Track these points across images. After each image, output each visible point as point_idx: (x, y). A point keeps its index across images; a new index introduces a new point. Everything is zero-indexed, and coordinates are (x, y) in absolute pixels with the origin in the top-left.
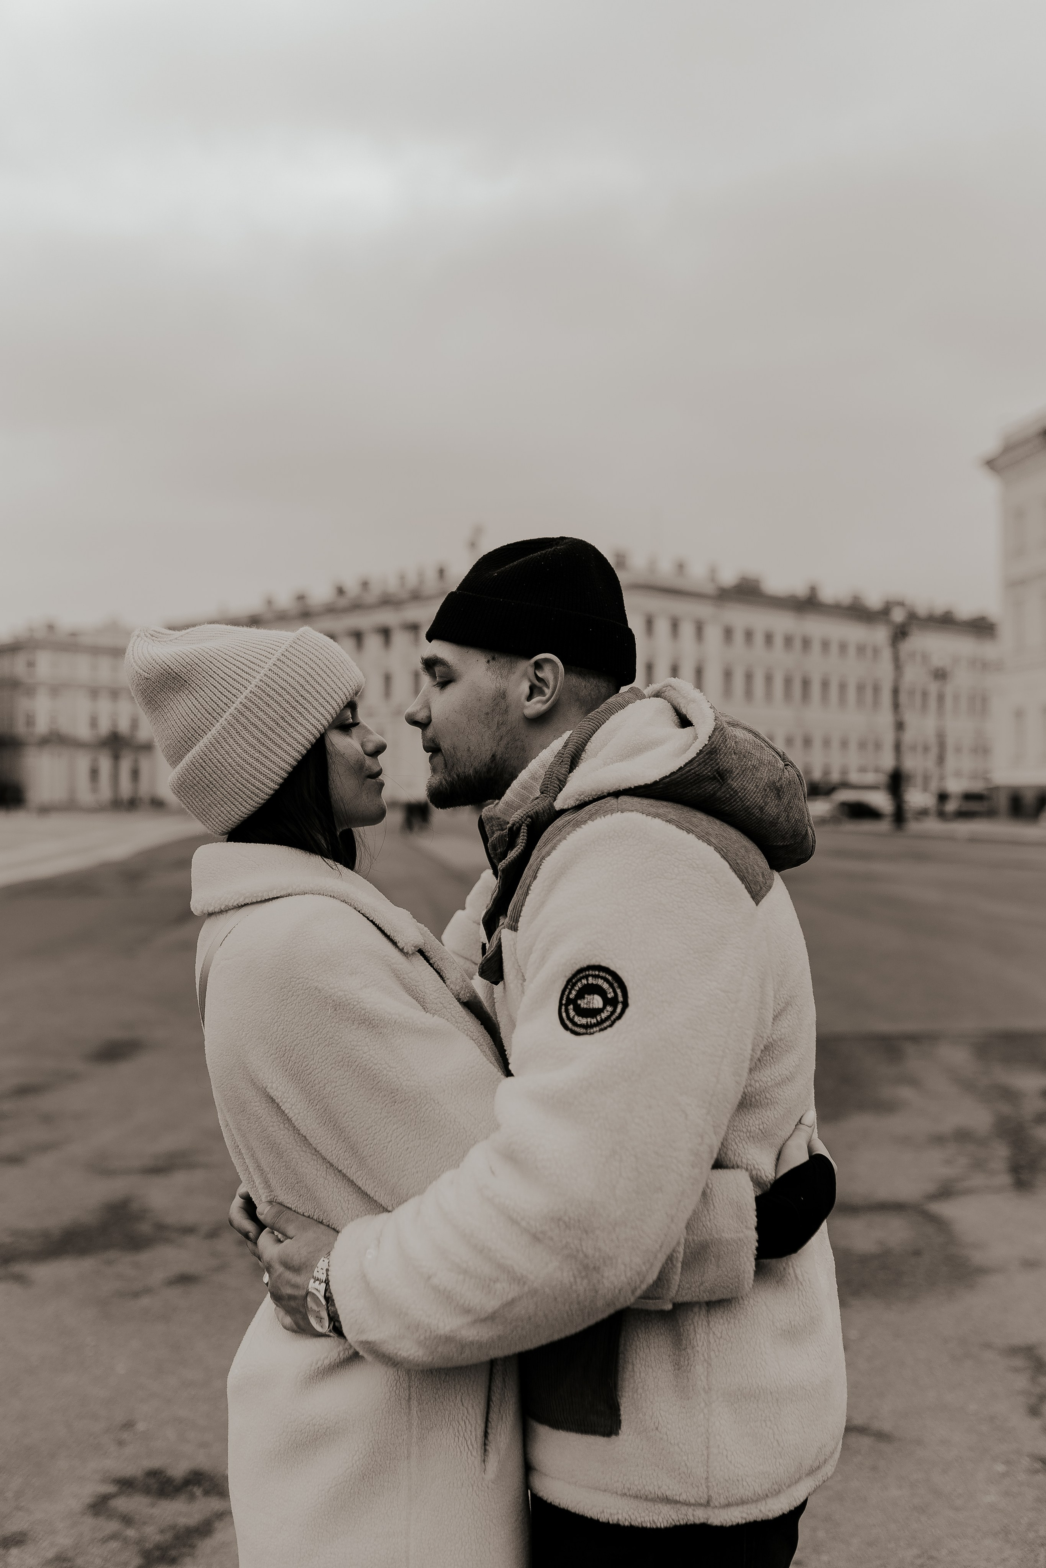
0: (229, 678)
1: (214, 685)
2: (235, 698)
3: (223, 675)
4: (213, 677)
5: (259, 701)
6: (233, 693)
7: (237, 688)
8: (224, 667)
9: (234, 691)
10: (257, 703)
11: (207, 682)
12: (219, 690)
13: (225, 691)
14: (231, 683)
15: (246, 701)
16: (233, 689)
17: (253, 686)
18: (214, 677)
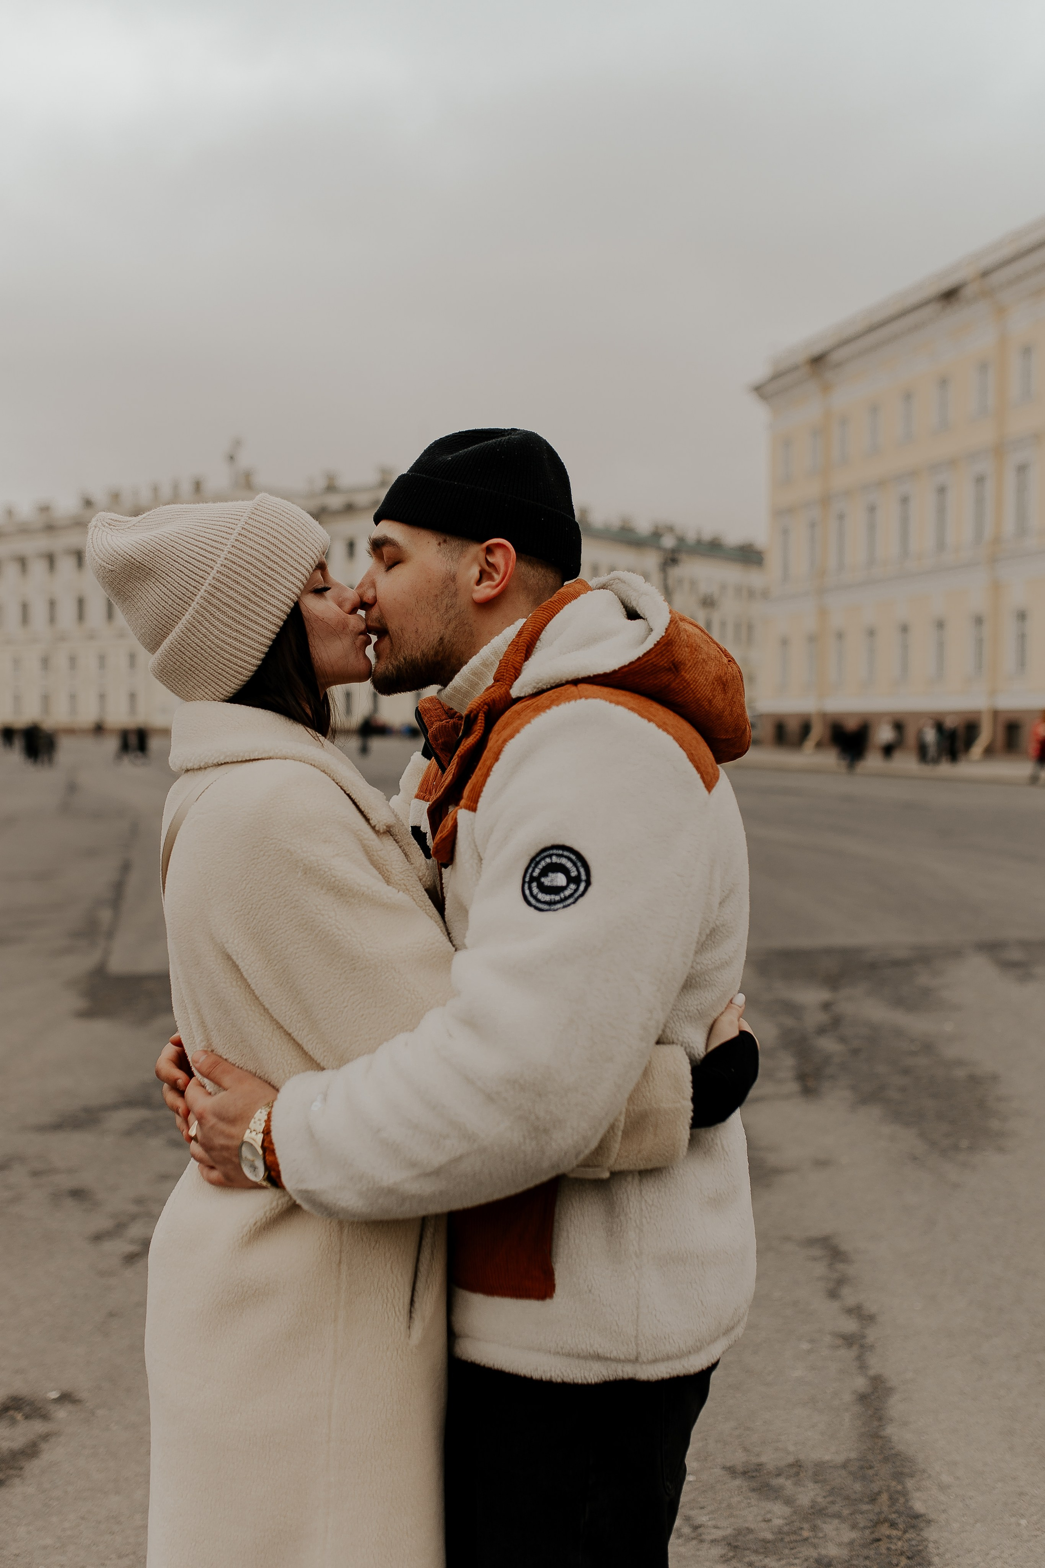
0: (194, 560)
1: (180, 569)
2: (203, 580)
3: (187, 558)
4: (177, 562)
5: (228, 580)
6: (200, 575)
7: (204, 569)
8: (186, 549)
9: (201, 573)
10: (226, 582)
11: (172, 567)
12: (186, 574)
13: (192, 574)
14: (196, 565)
15: (214, 582)
16: (199, 571)
17: (218, 565)
18: (179, 562)
